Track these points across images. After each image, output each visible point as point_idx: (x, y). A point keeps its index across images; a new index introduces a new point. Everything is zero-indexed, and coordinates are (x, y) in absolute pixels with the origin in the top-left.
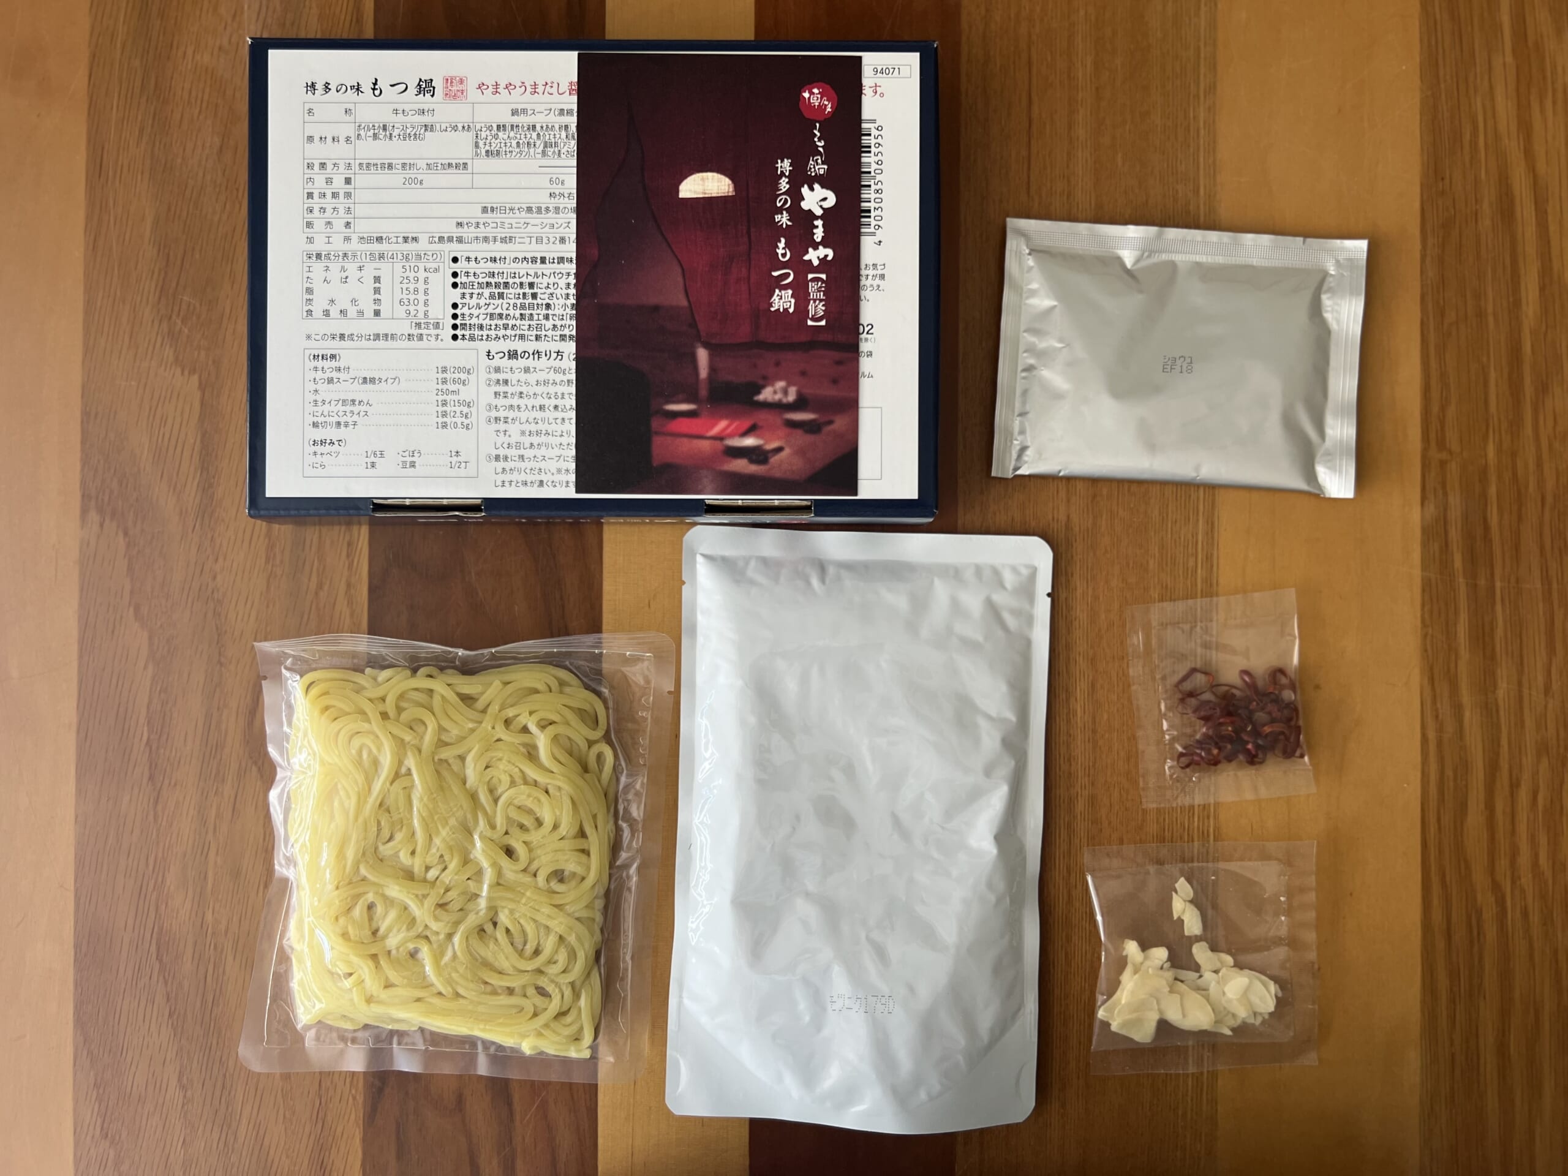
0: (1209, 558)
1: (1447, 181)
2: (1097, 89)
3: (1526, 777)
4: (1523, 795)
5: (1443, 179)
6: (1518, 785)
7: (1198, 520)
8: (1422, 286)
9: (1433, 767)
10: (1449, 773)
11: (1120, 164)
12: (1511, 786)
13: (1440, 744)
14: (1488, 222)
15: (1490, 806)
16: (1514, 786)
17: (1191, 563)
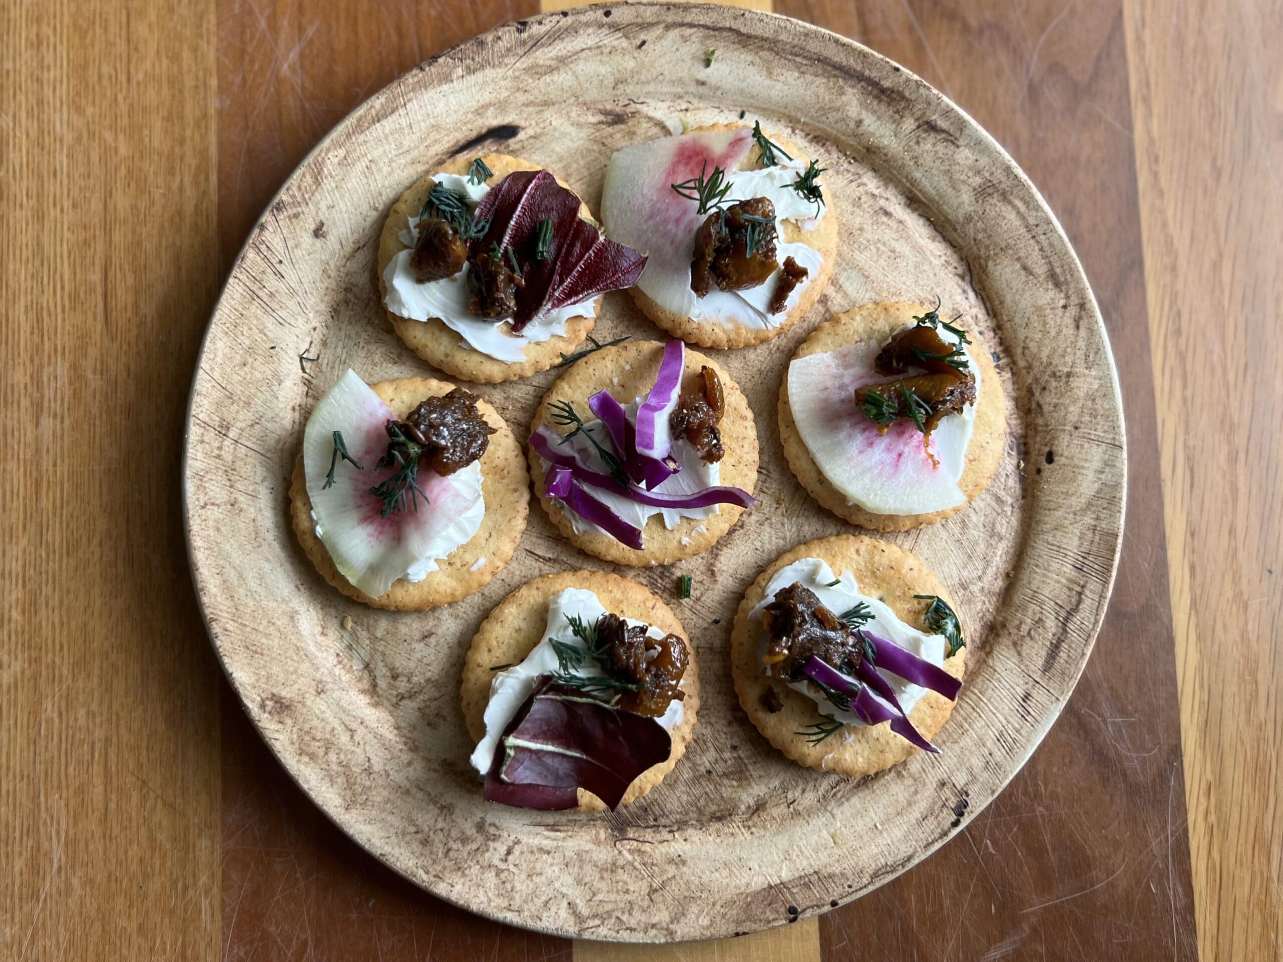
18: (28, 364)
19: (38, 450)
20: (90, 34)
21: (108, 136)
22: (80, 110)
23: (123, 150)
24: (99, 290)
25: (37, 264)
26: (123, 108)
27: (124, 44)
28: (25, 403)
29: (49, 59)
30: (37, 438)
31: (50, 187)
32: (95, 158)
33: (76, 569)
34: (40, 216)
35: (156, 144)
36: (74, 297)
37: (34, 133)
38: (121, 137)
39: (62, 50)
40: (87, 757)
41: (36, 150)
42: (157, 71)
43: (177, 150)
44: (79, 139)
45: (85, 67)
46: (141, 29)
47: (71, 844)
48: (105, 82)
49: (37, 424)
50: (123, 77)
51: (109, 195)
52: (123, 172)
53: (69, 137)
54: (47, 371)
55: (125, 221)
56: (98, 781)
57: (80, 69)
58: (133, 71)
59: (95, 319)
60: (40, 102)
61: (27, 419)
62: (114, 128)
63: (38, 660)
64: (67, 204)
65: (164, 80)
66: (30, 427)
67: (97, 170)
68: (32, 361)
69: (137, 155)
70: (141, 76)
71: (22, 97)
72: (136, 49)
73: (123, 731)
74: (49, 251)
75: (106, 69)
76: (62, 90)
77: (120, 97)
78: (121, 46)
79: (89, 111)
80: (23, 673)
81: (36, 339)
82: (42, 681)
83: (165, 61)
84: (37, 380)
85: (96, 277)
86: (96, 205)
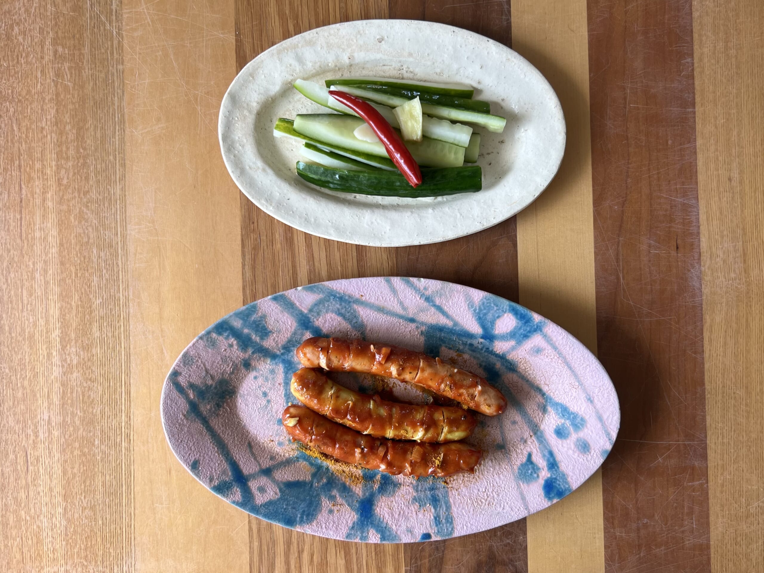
0: (128, 436)
1: (256, 224)
2: (59, 180)
3: (307, 548)
4: (306, 556)
5: (253, 223)
6: (303, 551)
7: (122, 416)
8: (243, 282)
9: (256, 544)
10: (265, 547)
11: (73, 220)
12: (299, 552)
13: (259, 530)
14: (279, 246)
15: (287, 563)
16: (300, 552)
17: (118, 440)
18: (53, 437)
19: (49, 408)
20: (36, 555)
21: (28, 518)
22: (38, 527)
23: (23, 512)
24: (29, 464)
25: (51, 472)
26: (23, 528)
27: (24, 551)
28: (54, 424)
29: (50, 546)
30: (49, 412)
31: (47, 499)
32: (33, 510)
33: (34, 368)
34: (51, 489)
35: (12, 515)
36: (38, 460)
37: (54, 519)
38: (24, 517)
39: (45, 549)
40: (29, 306)
41: (53, 513)
42: (12, 541)
43: (4, 513)
44: (38, 516)
45: (37, 543)
46: (18, 556)
47: (33, 278)
48: (30, 538)
49: (49, 417)
50: (24, 539)
51: (27, 497)
52: (23, 505)
53: (42, 517)
54: (47, 435)
55: (21, 488)
56: (25, 298)
57: (39, 542)
58: (21, 541)
59: (31, 453)
60: (52, 530)
61: (53, 419)
62: (26, 521)
63: (46, 338)
64: (42, 494)
65: (9, 538)
66: (52, 416)
67: (31, 506)
68: (52, 438)
69: (18, 511)
70: (18, 539)
71: (59, 532)
72: (20, 549)
73: (17, 315)
74: (47, 477)
75: (30, 542)
76: (45, 534)
77: (25, 531)
78: (25, 550)
79: (35, 527)
80: (51, 334)
81: (50, 446)
82: (45, 331)
83: (10, 545)
84: (50, 432)
85: (31, 468)
86: (31, 494)
